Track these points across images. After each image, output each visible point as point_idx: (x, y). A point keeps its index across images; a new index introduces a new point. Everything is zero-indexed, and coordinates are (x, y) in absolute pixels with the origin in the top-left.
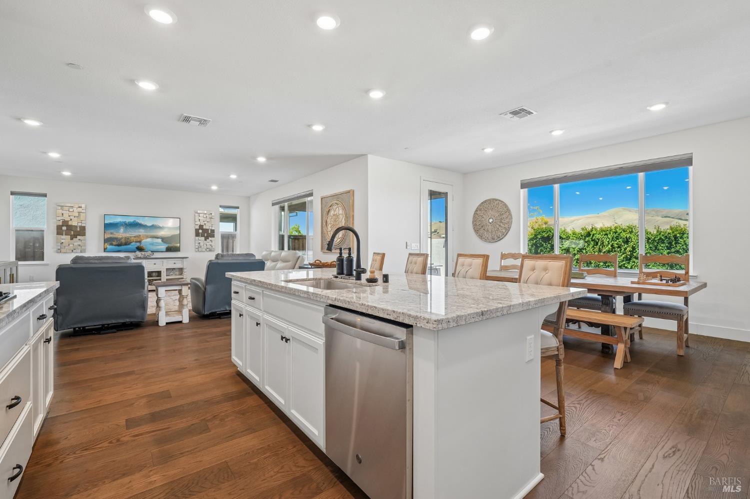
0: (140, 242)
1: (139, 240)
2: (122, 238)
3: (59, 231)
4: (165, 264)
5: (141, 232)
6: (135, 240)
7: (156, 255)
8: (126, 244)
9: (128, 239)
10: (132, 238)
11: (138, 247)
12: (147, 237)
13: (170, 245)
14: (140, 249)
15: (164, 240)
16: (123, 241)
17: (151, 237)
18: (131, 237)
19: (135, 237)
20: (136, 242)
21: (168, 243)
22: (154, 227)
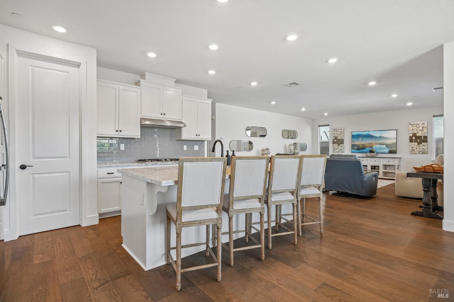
0: (372, 147)
1: (371, 146)
2: (360, 145)
4: (382, 161)
5: (373, 141)
6: (368, 146)
7: (380, 155)
8: (363, 149)
9: (364, 145)
10: (367, 145)
11: (371, 150)
12: (377, 144)
13: (391, 149)
14: (371, 152)
15: (387, 146)
16: (361, 147)
17: (379, 144)
18: (366, 144)
19: (368, 144)
20: (369, 147)
22: (380, 137)
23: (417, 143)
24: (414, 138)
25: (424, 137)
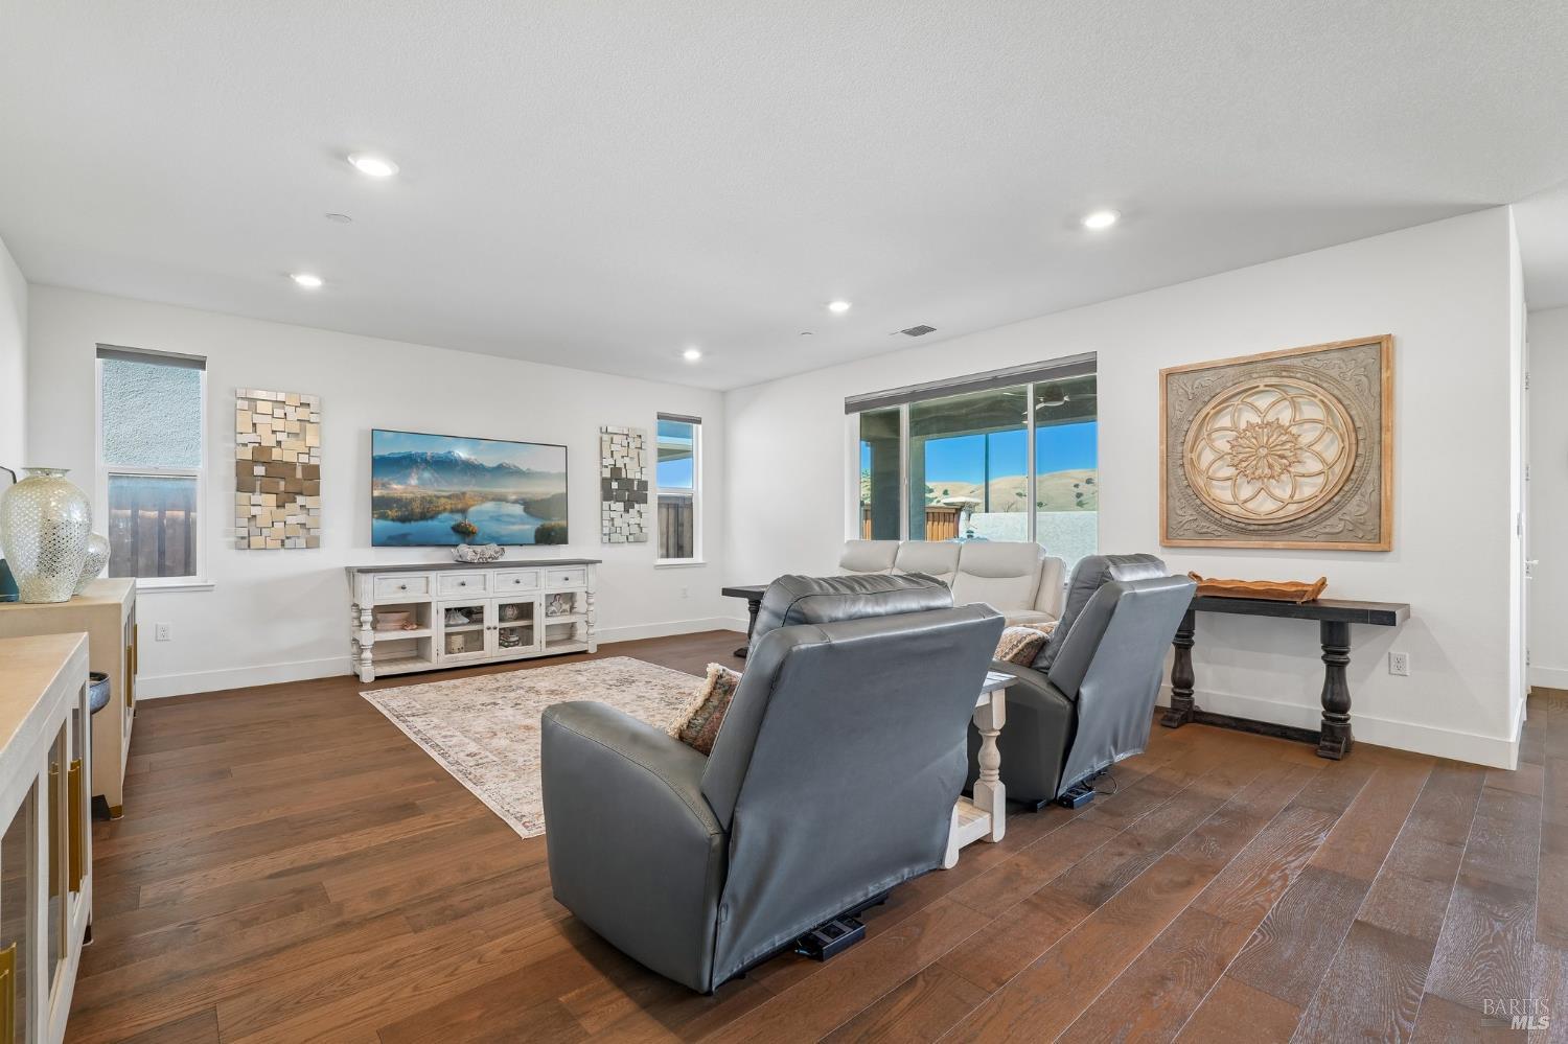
0: (463, 511)
1: (460, 506)
2: (413, 500)
3: (244, 481)
4: (542, 581)
5: (470, 487)
6: (448, 507)
7: (512, 554)
8: (424, 517)
9: (430, 502)
10: (443, 501)
11: (459, 525)
12: (485, 498)
13: (547, 523)
14: (464, 533)
15: (530, 506)
16: (417, 508)
17: (493, 500)
18: (438, 497)
19: (449, 497)
20: (452, 511)
21: (543, 518)
22: (501, 470)
23: (620, 506)
24: (615, 485)
25: (640, 481)
